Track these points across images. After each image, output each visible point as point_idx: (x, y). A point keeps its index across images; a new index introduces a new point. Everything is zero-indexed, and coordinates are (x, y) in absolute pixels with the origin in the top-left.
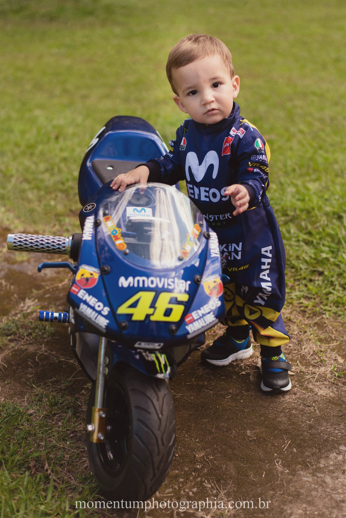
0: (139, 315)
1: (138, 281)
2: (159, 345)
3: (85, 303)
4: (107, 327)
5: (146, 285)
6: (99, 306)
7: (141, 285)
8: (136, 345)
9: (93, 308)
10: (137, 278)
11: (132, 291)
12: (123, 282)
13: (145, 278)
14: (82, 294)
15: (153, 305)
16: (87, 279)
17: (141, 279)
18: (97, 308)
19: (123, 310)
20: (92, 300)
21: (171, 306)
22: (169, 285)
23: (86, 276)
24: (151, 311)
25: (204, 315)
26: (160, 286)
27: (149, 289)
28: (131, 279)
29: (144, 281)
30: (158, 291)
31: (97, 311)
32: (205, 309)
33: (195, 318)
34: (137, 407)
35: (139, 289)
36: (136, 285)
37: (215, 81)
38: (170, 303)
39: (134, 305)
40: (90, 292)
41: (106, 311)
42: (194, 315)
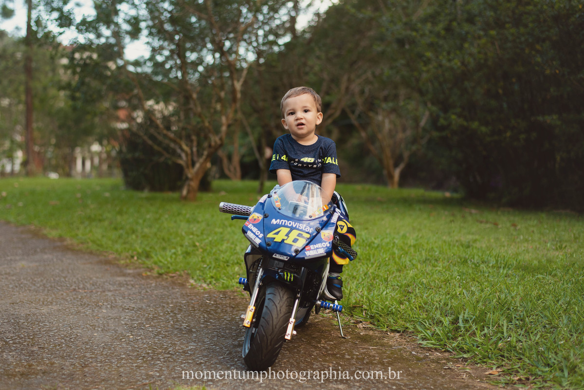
0: (278, 239)
1: (282, 222)
2: (287, 258)
3: (251, 231)
4: (260, 244)
5: (286, 224)
6: (258, 232)
7: (283, 224)
8: (274, 256)
9: (254, 234)
10: (282, 220)
11: (278, 226)
12: (274, 222)
13: (286, 221)
14: (250, 226)
15: (287, 235)
16: (255, 219)
17: (284, 221)
18: (257, 234)
19: (270, 235)
20: (255, 229)
21: (298, 238)
22: (299, 226)
23: (254, 218)
24: (286, 238)
25: (317, 248)
26: (294, 226)
27: (287, 227)
28: (278, 220)
29: (285, 222)
30: (292, 229)
31: (256, 235)
32: (319, 245)
33: (312, 249)
34: (266, 307)
35: (282, 226)
36: (280, 224)
37: (305, 108)
38: (298, 236)
39: (277, 233)
40: (254, 225)
41: (261, 236)
42: (312, 247)
